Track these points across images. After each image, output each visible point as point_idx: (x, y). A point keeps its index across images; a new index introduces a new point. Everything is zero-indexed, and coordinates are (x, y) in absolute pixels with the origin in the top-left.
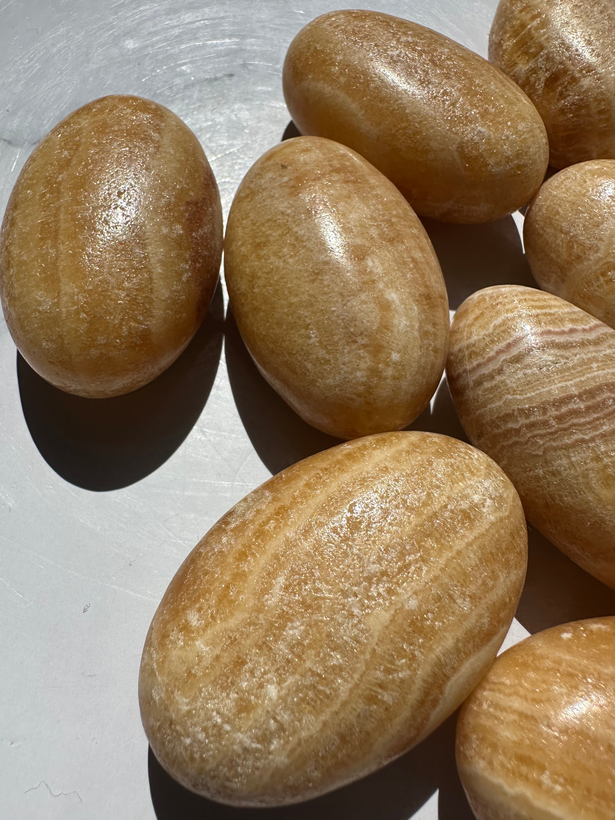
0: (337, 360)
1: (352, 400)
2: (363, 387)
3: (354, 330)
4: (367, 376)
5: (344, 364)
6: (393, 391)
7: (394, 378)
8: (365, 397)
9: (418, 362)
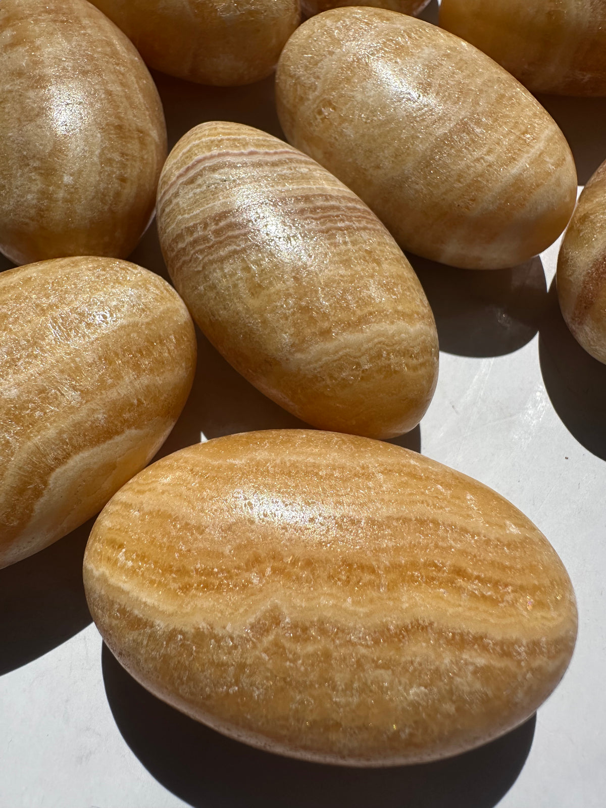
0: (11, 184)
1: (27, 224)
2: (34, 210)
3: (27, 154)
4: (38, 199)
5: (17, 188)
6: (66, 214)
7: (66, 201)
8: (38, 221)
9: (95, 187)
